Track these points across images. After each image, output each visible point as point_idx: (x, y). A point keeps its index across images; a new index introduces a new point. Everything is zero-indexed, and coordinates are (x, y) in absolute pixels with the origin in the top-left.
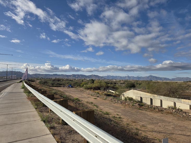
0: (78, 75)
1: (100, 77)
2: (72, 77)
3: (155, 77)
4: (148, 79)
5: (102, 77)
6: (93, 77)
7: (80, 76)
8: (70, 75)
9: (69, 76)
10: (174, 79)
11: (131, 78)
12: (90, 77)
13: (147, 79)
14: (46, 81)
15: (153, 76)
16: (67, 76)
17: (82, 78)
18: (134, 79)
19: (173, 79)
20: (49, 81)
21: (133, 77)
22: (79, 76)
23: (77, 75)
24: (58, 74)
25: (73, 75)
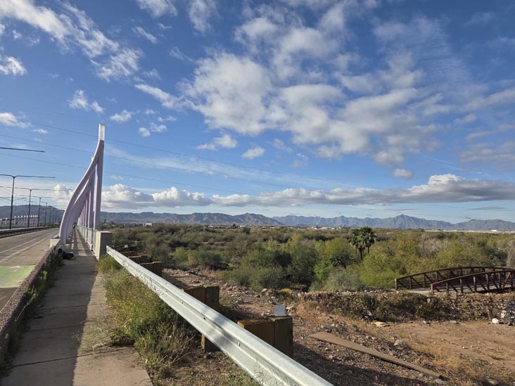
0: (209, 215)
1: (267, 219)
2: (192, 220)
3: (413, 218)
4: (395, 223)
5: (273, 220)
6: (249, 219)
7: (215, 217)
8: (186, 216)
9: (184, 218)
10: (465, 223)
11: (351, 221)
12: (242, 220)
13: (393, 223)
14: (135, 233)
15: (407, 216)
16: (180, 217)
17: (219, 222)
18: (358, 224)
19: (460, 225)
20: (143, 233)
21: (356, 218)
22: (213, 219)
23: (205, 214)
24: (154, 213)
25: (196, 213)
